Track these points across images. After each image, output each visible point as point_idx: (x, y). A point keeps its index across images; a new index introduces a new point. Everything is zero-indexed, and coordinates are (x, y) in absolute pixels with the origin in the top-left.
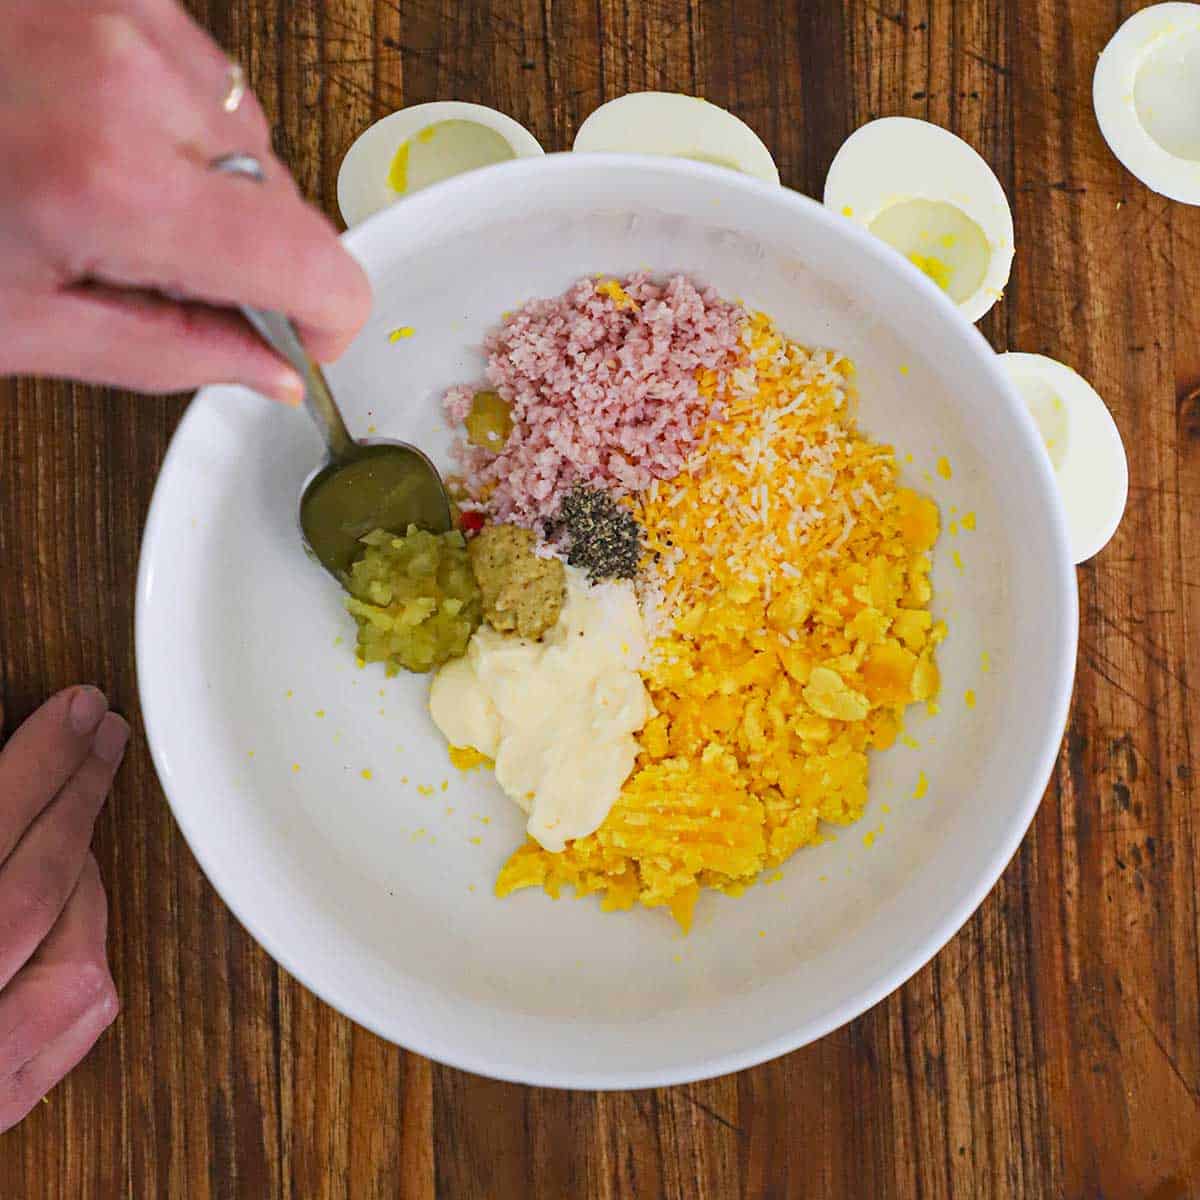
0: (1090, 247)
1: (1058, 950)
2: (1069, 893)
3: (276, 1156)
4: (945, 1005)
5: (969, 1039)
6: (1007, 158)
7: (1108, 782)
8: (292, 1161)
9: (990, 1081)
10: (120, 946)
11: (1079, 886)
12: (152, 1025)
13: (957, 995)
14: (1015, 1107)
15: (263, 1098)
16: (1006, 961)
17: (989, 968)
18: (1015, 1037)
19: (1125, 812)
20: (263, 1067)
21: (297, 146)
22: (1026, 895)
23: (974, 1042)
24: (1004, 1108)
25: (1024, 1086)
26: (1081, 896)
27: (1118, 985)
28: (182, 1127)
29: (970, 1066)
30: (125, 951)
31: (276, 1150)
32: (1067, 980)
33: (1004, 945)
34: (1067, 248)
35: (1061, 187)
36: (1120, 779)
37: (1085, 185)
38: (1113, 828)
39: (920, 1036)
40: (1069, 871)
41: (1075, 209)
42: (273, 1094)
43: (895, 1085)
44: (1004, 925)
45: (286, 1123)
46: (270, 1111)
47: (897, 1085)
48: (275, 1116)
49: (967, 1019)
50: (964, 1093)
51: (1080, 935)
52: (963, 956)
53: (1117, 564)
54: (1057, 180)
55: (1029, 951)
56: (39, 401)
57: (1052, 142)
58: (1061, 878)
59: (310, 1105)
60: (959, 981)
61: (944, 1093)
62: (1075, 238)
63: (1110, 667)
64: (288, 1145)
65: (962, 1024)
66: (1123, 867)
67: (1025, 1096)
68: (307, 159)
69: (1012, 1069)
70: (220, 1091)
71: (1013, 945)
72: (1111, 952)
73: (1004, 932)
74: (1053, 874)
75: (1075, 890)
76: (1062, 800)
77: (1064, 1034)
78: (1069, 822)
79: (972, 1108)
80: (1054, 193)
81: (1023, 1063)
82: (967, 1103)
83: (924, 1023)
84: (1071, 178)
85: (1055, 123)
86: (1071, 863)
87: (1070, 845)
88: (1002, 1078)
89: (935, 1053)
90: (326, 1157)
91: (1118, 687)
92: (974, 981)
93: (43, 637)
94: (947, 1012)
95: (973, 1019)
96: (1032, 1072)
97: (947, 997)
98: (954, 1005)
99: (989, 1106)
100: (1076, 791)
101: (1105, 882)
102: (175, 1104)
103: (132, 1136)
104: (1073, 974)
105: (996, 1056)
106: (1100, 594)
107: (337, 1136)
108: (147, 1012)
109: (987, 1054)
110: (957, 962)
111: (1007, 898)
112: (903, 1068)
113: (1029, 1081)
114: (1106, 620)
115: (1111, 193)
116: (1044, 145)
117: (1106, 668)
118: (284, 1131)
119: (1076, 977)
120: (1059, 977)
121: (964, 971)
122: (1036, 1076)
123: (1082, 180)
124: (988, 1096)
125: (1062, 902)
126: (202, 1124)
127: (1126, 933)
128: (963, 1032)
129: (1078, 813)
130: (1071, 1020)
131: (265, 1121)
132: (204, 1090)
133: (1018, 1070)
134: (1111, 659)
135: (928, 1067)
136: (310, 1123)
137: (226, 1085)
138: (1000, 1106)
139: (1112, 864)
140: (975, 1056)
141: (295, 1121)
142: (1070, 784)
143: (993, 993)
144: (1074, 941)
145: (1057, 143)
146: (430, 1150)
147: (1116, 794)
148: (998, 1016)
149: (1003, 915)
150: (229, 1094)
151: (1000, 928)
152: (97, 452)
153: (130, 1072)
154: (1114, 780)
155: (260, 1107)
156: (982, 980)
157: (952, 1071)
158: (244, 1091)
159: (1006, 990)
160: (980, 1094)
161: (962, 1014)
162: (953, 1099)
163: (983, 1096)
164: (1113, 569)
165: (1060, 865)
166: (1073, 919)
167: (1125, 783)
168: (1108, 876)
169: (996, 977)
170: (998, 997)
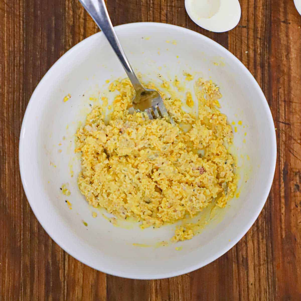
0: (291, 38)
1: (279, 230)
2: (282, 214)
3: (63, 281)
4: (248, 244)
5: (254, 253)
6: (270, 14)
7: (293, 183)
8: (67, 282)
9: (260, 265)
10: (22, 222)
11: (285, 212)
12: (31, 243)
13: (251, 241)
14: (266, 272)
15: (60, 265)
16: (265, 232)
17: (260, 234)
18: (267, 253)
19: (298, 192)
20: (60, 256)
21: (78, 5)
22: (271, 214)
23: (256, 254)
24: (263, 273)
25: (269, 267)
26: (286, 214)
27: (296, 239)
28: (37, 272)
29: (254, 260)
30: (23, 223)
31: (63, 279)
32: (282, 237)
33: (264, 227)
34: (285, 38)
35: (284, 22)
36: (297, 183)
37: (290, 22)
38: (295, 196)
39: (241, 252)
40: (282, 208)
41: (287, 28)
42: (63, 263)
43: (234, 265)
44: (264, 222)
45: (66, 272)
46: (62, 268)
47: (234, 266)
48: (63, 270)
49: (254, 247)
50: (253, 268)
51: (285, 225)
52: (253, 231)
53: (297, 124)
54: (283, 20)
55: (271, 229)
56: (6, 72)
57: (282, 10)
58: (280, 209)
59: (73, 267)
60: (252, 237)
61: (247, 268)
62: (287, 36)
63: (295, 152)
64: (66, 278)
65: (252, 249)
66: (297, 207)
67: (269, 269)
68: (81, 9)
69: (266, 262)
70: (48, 262)
71: (267, 228)
72: (294, 230)
73: (264, 224)
74: (278, 208)
75: (284, 213)
76: (281, 188)
77: (280, 253)
78: (282, 194)
79: (255, 273)
80: (282, 24)
81: (269, 260)
82: (253, 271)
83: (242, 248)
84: (287, 20)
85: (282, 5)
86: (283, 205)
87: (283, 201)
88: (263, 264)
89: (245, 257)
90: (77, 281)
91: (296, 157)
92: (256, 238)
93: (4, 136)
94: (248, 246)
95: (255, 248)
96: (271, 263)
97: (248, 242)
98: (250, 244)
99: (259, 272)
100: (285, 186)
101: (292, 211)
102: (36, 266)
103: (23, 274)
104: (283, 236)
105: (261, 258)
106: (292, 132)
107: (80, 275)
108: (29, 240)
109: (259, 257)
110: (251, 232)
111: (265, 215)
112: (236, 261)
113: (270, 266)
114: (294, 140)
115: (297, 24)
116: (279, 11)
117: (294, 153)
118: (65, 274)
119: (284, 237)
120: (279, 237)
121: (253, 234)
122: (272, 264)
123: (289, 20)
124: (259, 269)
125: (281, 216)
126: (43, 271)
127: (298, 225)
128: (252, 251)
129: (285, 192)
130: (283, 248)
131: (60, 271)
132: (44, 262)
133: (267, 262)
134: (295, 150)
135: (243, 261)
136: (73, 271)
137: (50, 261)
138: (262, 271)
139: (294, 205)
140: (256, 258)
141: (68, 271)
142: (283, 184)
143: (261, 241)
144: (283, 227)
145: (283, 10)
146: (106, 280)
147: (296, 187)
148: (262, 247)
149: (264, 219)
150: (51, 263)
151: (263, 223)
152: (21, 86)
153: (24, 256)
154: (295, 183)
155: (59, 267)
156: (258, 237)
157: (249, 262)
158: (55, 263)
159: (265, 240)
160: (257, 269)
161: (252, 247)
162: (250, 269)
163: (258, 269)
164: (296, 125)
165: (280, 206)
166: (283, 221)
167: (298, 184)
168: (293, 209)
169: (262, 236)
170: (262, 242)
